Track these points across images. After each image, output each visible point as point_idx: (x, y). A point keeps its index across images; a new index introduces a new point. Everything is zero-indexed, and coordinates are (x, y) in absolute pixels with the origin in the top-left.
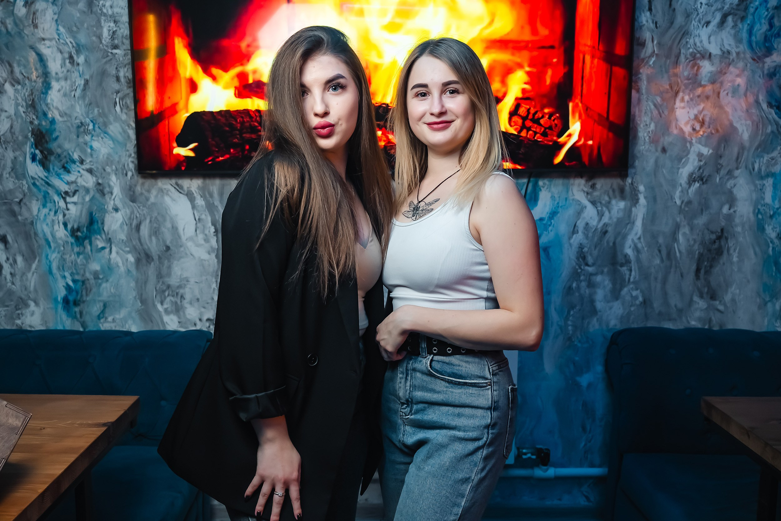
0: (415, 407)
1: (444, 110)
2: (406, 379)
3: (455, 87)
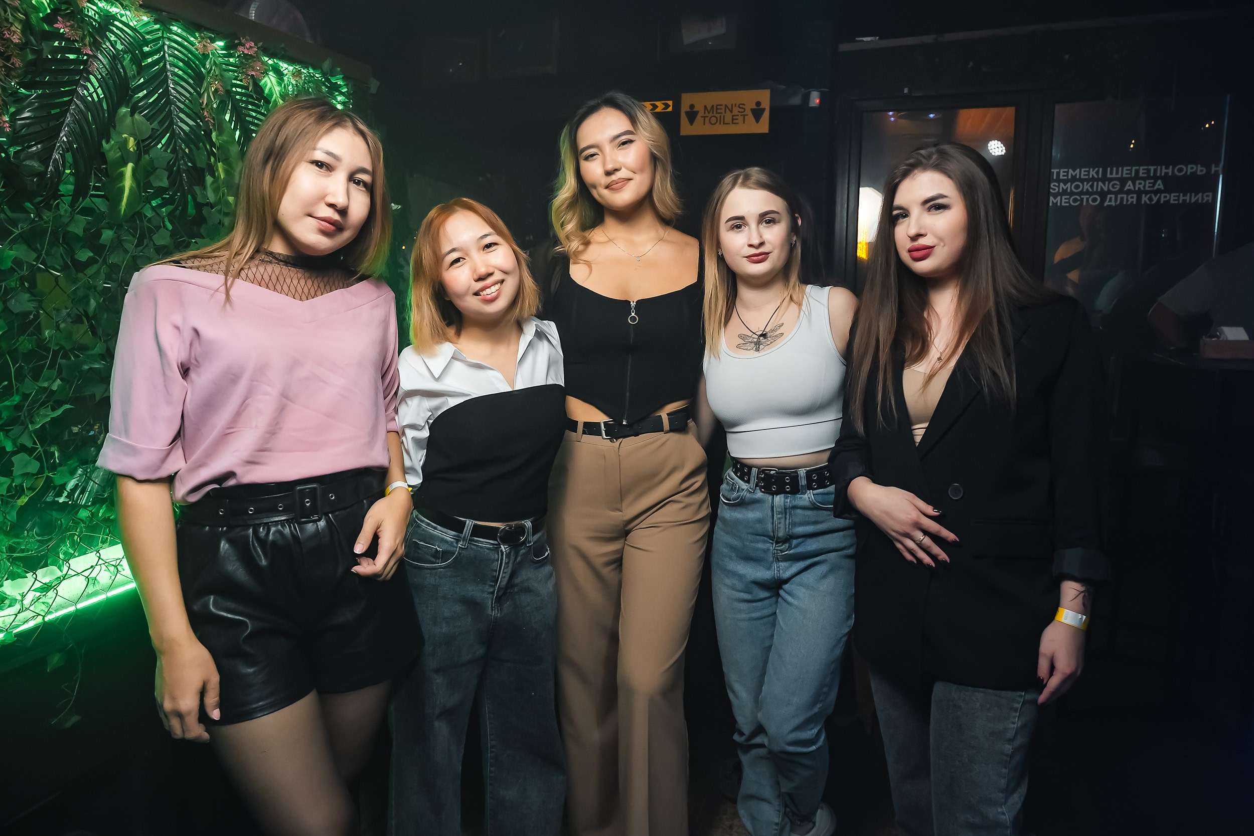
0: (795, 542)
1: (762, 241)
2: (786, 518)
3: (772, 217)
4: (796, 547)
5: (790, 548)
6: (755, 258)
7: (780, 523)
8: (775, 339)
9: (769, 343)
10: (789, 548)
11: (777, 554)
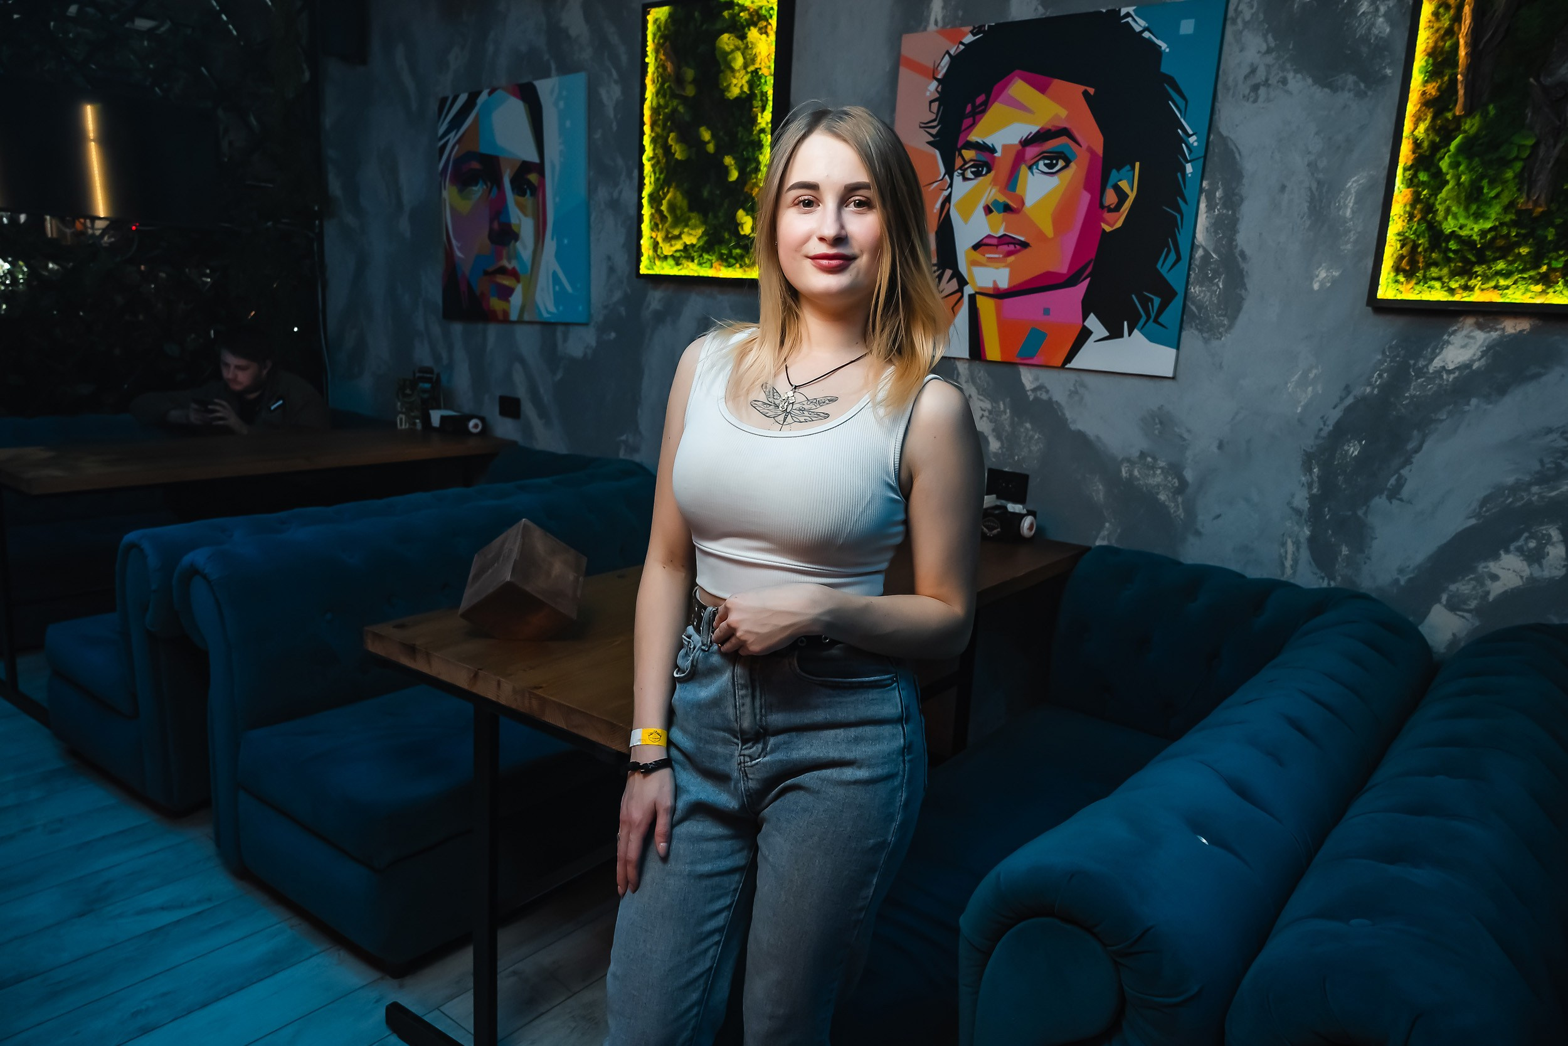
4: (773, 751)
5: (764, 752)
6: (825, 262)
7: (743, 705)
8: (814, 419)
9: (802, 419)
10: (762, 751)
11: (744, 763)
